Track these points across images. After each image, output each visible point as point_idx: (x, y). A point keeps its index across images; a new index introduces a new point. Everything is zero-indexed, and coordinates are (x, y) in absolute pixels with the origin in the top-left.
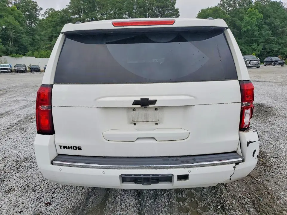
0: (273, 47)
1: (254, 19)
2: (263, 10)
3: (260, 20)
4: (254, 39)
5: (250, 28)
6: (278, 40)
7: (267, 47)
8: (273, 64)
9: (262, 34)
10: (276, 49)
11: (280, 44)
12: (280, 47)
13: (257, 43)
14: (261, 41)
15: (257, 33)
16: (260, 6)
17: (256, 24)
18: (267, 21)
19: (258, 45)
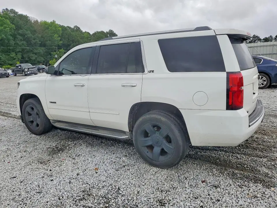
0: (31, 56)
1: (7, 29)
2: (13, 21)
3: (13, 30)
4: (11, 48)
5: (5, 37)
6: (33, 50)
7: (25, 56)
8: (41, 71)
9: (18, 44)
10: (34, 58)
11: (36, 54)
12: (36, 56)
13: (15, 53)
14: (18, 50)
15: (12, 42)
16: (9, 17)
17: (10, 34)
18: (19, 32)
19: (16, 54)
